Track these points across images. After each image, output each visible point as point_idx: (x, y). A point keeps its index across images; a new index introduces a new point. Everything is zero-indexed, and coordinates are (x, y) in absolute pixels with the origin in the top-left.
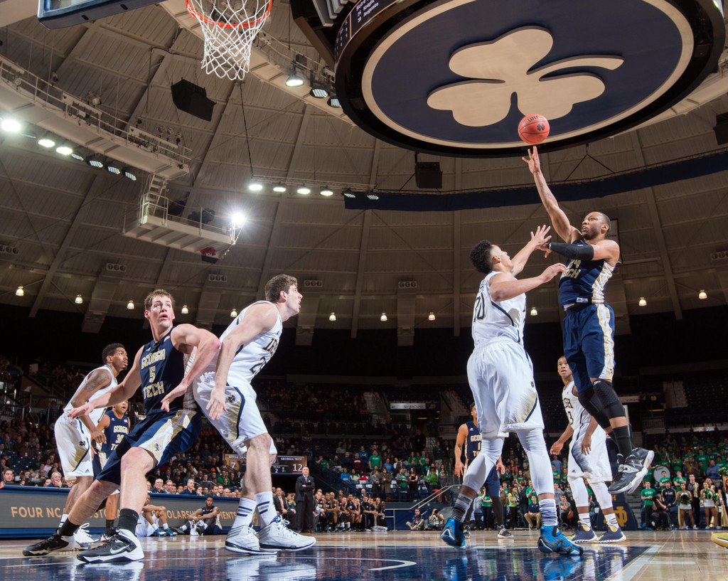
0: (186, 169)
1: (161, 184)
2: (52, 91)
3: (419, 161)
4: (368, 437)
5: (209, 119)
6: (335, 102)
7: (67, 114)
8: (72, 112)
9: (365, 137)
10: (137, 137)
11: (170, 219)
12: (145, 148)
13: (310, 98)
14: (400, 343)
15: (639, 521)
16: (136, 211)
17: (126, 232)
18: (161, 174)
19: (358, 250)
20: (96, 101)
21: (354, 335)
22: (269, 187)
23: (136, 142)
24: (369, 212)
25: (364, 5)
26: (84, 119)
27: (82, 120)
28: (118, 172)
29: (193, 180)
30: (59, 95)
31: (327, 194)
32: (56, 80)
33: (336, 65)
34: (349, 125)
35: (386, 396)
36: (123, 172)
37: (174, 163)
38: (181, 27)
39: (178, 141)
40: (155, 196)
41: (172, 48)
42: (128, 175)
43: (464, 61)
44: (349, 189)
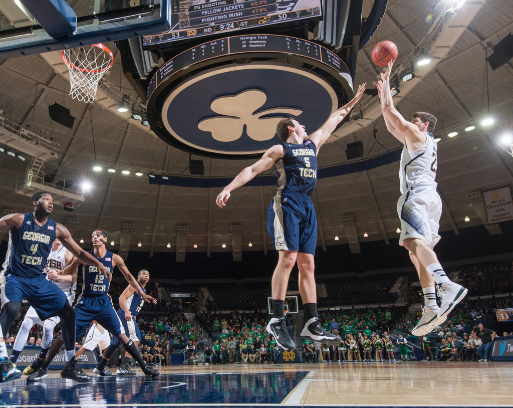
0: (56, 156)
1: (40, 164)
3: (192, 159)
4: (158, 313)
5: (71, 127)
6: (146, 123)
9: (163, 144)
10: (26, 135)
11: (45, 184)
12: (31, 142)
13: (131, 119)
14: (178, 260)
15: (301, 358)
16: (24, 179)
17: (17, 191)
18: (40, 158)
19: (155, 207)
21: (151, 255)
22: (106, 169)
23: (25, 138)
24: (162, 186)
25: (165, 69)
28: (14, 155)
29: (60, 162)
31: (139, 174)
33: (148, 102)
34: (153, 137)
35: (168, 290)
36: (17, 155)
37: (49, 152)
38: (56, 72)
39: (52, 139)
40: (36, 171)
41: (50, 84)
42: (20, 157)
43: (219, 105)
44: (152, 173)
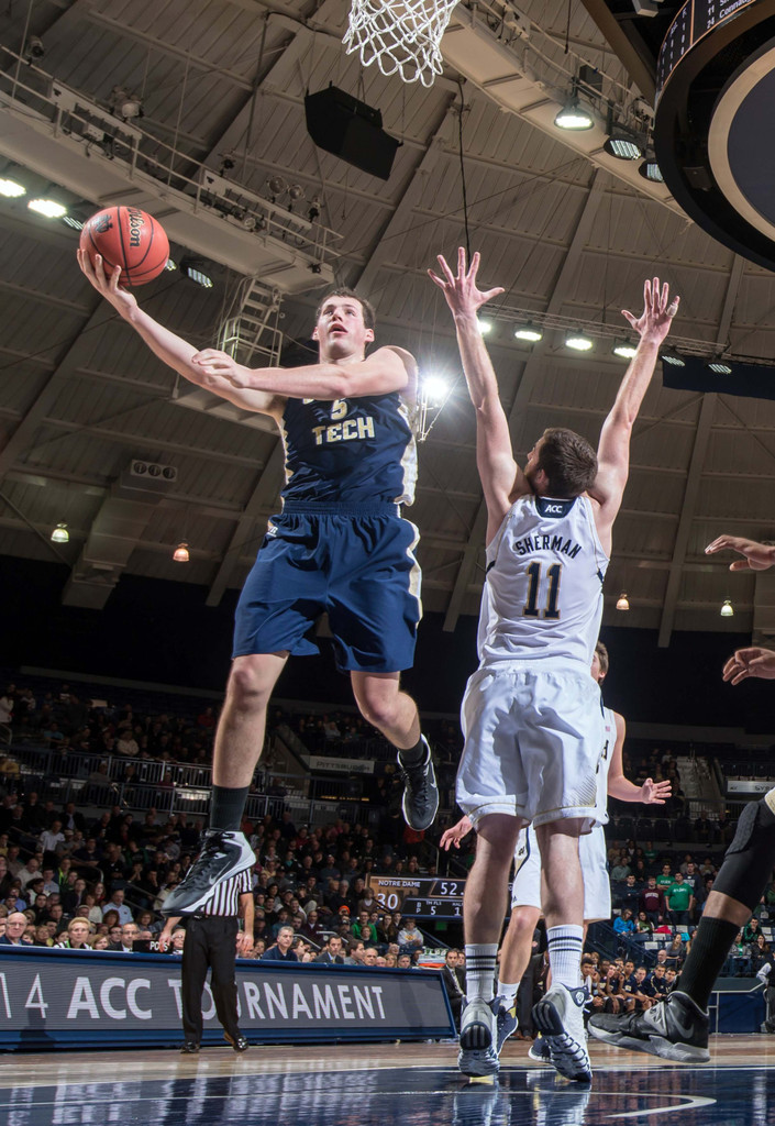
0: (327, 274)
1: (267, 302)
2: (29, 76)
5: (385, 175)
6: (655, 171)
7: (59, 129)
8: (71, 126)
10: (221, 195)
12: (237, 222)
13: (604, 157)
17: (181, 395)
18: (270, 280)
19: (684, 472)
20: (130, 108)
21: (664, 641)
22: (507, 328)
23: (217, 206)
24: (710, 398)
26: (99, 144)
27: (95, 147)
28: (172, 265)
30: (43, 87)
31: (628, 354)
32: (38, 52)
33: (659, 96)
34: (680, 221)
36: (184, 268)
37: (300, 260)
39: (313, 214)
40: (254, 325)
41: (314, 19)
42: (196, 275)
44: (674, 348)
